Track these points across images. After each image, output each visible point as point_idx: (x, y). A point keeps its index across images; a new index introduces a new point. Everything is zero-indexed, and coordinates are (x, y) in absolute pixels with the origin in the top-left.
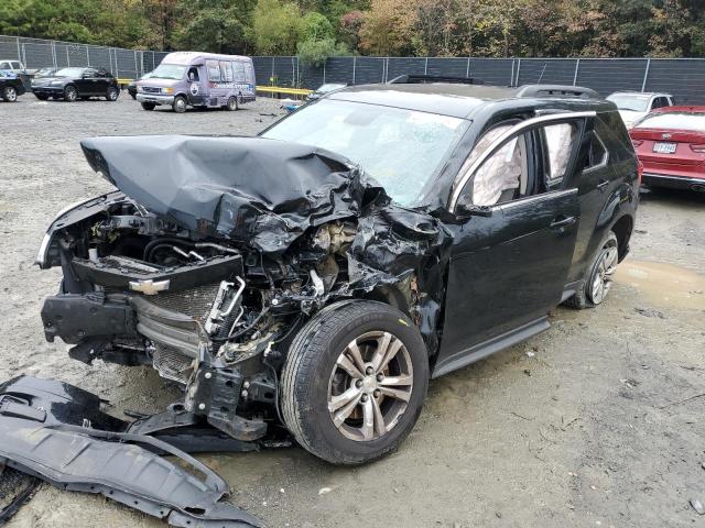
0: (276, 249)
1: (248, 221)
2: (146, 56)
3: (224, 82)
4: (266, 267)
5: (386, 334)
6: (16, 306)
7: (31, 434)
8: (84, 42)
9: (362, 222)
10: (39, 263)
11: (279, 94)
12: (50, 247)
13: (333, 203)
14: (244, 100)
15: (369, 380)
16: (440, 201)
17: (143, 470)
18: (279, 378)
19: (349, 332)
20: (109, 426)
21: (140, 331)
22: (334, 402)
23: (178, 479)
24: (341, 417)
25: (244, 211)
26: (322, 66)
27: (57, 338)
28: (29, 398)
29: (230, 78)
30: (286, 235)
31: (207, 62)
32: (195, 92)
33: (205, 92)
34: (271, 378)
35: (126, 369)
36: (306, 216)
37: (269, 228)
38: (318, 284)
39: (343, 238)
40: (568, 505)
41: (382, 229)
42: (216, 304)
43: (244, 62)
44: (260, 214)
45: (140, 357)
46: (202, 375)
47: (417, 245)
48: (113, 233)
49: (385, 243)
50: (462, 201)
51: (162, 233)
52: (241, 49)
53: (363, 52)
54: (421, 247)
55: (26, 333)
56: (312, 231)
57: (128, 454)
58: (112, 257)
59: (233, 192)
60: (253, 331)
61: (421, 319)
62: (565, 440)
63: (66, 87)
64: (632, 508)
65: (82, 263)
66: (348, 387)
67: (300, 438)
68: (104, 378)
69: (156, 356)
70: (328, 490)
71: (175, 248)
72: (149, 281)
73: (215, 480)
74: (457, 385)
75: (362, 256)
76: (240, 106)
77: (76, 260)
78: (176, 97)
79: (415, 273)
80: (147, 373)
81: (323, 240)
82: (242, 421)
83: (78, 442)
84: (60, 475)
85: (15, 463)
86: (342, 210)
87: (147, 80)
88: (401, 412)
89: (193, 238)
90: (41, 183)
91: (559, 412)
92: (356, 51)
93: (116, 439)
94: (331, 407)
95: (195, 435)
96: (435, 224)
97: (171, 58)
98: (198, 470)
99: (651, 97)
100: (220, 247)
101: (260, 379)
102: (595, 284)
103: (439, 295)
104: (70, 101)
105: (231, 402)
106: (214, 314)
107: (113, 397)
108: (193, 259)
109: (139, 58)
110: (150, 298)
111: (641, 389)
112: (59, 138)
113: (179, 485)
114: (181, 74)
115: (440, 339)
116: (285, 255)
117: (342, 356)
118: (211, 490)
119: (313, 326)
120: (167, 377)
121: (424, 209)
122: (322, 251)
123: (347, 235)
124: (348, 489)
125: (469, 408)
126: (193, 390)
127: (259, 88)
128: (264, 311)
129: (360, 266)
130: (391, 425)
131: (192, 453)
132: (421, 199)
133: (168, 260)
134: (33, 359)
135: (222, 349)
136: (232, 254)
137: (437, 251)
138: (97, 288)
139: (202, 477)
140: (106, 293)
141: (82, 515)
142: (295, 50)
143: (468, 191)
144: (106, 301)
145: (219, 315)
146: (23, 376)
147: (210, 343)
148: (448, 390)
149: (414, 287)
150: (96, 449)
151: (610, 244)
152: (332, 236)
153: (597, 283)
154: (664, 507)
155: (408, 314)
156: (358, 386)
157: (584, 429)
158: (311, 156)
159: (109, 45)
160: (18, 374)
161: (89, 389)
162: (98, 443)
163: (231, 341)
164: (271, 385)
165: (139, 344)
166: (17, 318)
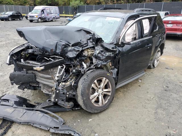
0: (73, 56)
1: (65, 49)
2: (29, 8)
3: (51, 14)
4: (70, 62)
5: (104, 78)
6: (1, 76)
7: (9, 110)
8: (12, 5)
9: (96, 48)
10: (8, 64)
11: (66, 16)
12: (10, 59)
13: (88, 43)
14: (57, 18)
15: (100, 90)
16: (117, 41)
17: (41, 118)
18: (76, 91)
19: (95, 78)
20: (31, 107)
21: (37, 81)
22: (92, 97)
23: (51, 120)
24: (93, 101)
25: (63, 46)
26: (77, 8)
27: (14, 84)
28: (8, 100)
29: (53, 13)
30: (75, 52)
31: (46, 8)
32: (43, 17)
33: (46, 16)
34: (74, 91)
35: (33, 91)
36: (81, 47)
37: (70, 51)
38: (85, 65)
39: (91, 53)
40: (154, 120)
41: (102, 50)
42: (58, 72)
43: (56, 8)
44: (68, 47)
45: (37, 88)
46: (56, 92)
47: (111, 53)
48: (27, 54)
49: (103, 53)
50: (123, 41)
51: (41, 53)
52: (55, 5)
53: (88, 4)
54: (113, 54)
55: (5, 83)
56: (83, 51)
57: (37, 114)
58: (28, 61)
59: (60, 41)
60: (68, 79)
61: (112, 73)
62: (152, 103)
63: (8, 17)
64: (171, 119)
65: (19, 63)
66: (95, 92)
67: (83, 107)
68: (27, 94)
69: (42, 87)
70: (91, 120)
71: (45, 58)
72: (38, 67)
73: (61, 119)
74: (122, 90)
75: (97, 57)
76: (56, 20)
77: (18, 62)
78: (38, 18)
79: (111, 61)
80: (39, 92)
81: (86, 53)
82: (67, 103)
83: (23, 111)
84: (19, 120)
85: (6, 118)
86: (90, 45)
87: (30, 14)
88: (109, 98)
89: (50, 54)
90: (4, 43)
91: (149, 96)
92: (86, 4)
93: (33, 110)
94: (91, 98)
95: (54, 108)
96: (116, 47)
97: (36, 8)
98: (56, 117)
99: (164, 12)
100: (57, 57)
101: (71, 92)
102: (155, 62)
103: (117, 67)
104: (10, 21)
105: (64, 98)
106: (57, 75)
107: (30, 99)
108: (50, 60)
109: (27, 8)
110: (39, 72)
111: (169, 88)
112: (8, 31)
113: (51, 121)
114: (39, 12)
115: (118, 79)
116: (75, 58)
117: (93, 84)
118: (60, 122)
119: (84, 77)
120: (45, 92)
121: (113, 43)
122: (86, 56)
123: (92, 52)
124: (96, 119)
125: (126, 96)
126: (54, 96)
127: (61, 15)
128: (71, 73)
129: (96, 60)
130: (106, 102)
131: (54, 112)
132: (112, 40)
133: (43, 61)
134: (7, 90)
135: (60, 84)
136: (61, 58)
137: (117, 55)
138: (24, 70)
139: (57, 119)
140: (27, 71)
141: (26, 130)
142: (69, 4)
143: (124, 38)
144: (27, 73)
145: (59, 75)
146: (5, 94)
147: (57, 83)
148: (119, 92)
149: (111, 65)
150: (28, 113)
151: (159, 51)
152: (88, 52)
153: (156, 61)
154: (179, 119)
155: (109, 72)
156: (97, 92)
157: (156, 100)
158: (81, 30)
159: (19, 5)
160: (4, 94)
161: (24, 97)
162: (28, 111)
163: (63, 82)
164: (74, 93)
165: (37, 84)
166: (2, 79)
